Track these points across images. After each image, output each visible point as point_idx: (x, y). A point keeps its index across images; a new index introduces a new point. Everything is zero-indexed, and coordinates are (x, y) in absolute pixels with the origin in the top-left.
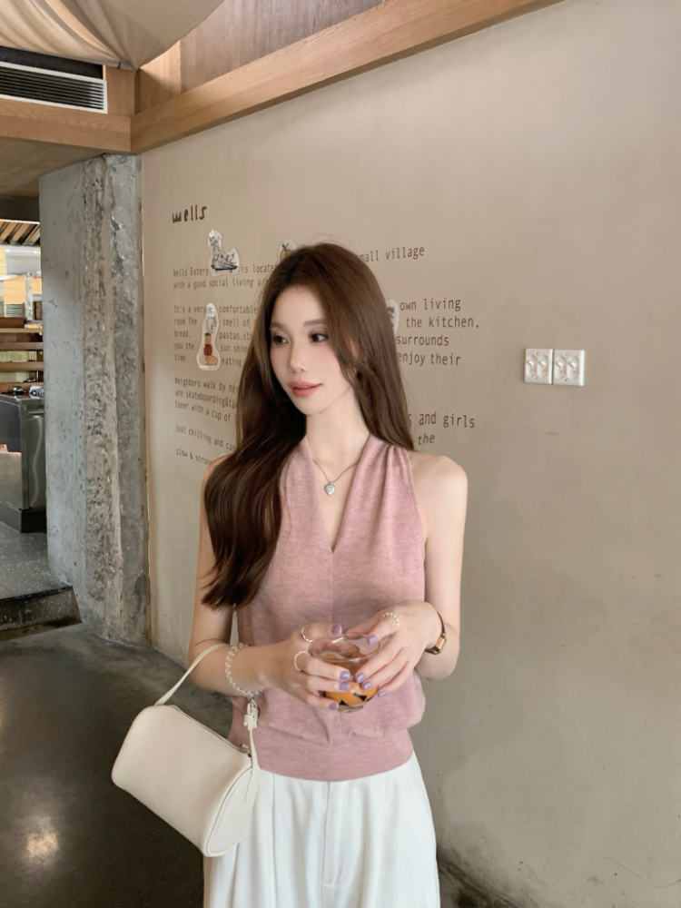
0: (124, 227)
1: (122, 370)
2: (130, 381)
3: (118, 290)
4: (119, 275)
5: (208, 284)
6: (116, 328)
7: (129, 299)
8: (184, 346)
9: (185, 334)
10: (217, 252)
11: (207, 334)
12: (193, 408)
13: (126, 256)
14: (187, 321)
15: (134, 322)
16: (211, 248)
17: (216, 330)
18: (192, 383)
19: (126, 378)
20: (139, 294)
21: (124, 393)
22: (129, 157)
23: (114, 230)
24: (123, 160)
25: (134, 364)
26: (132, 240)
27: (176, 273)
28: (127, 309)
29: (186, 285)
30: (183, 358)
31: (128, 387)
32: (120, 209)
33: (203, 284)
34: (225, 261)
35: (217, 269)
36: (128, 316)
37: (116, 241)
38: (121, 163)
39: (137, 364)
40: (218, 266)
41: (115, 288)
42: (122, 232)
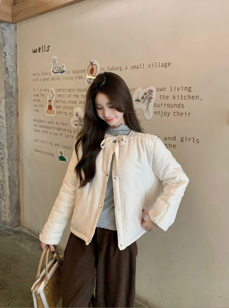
0: (9, 54)
1: (9, 115)
2: (12, 120)
3: (6, 81)
4: (7, 75)
5: (50, 79)
6: (6, 98)
7: (11, 85)
8: (38, 106)
9: (39, 101)
10: (55, 66)
11: (50, 101)
12: (43, 132)
13: (10, 67)
14: (40, 95)
15: (13, 95)
16: (52, 64)
17: (54, 99)
18: (41, 121)
19: (10, 119)
20: (16, 83)
21: (9, 125)
22: (11, 25)
23: (4, 55)
24: (8, 26)
25: (14, 113)
26: (13, 60)
27: (34, 75)
28: (11, 90)
29: (39, 80)
30: (37, 111)
31: (11, 123)
32: (7, 47)
33: (48, 79)
34: (59, 69)
35: (55, 73)
36: (11, 93)
37: (5, 60)
38: (7, 27)
39: (15, 113)
40: (55, 71)
41: (5, 80)
42: (8, 56)
